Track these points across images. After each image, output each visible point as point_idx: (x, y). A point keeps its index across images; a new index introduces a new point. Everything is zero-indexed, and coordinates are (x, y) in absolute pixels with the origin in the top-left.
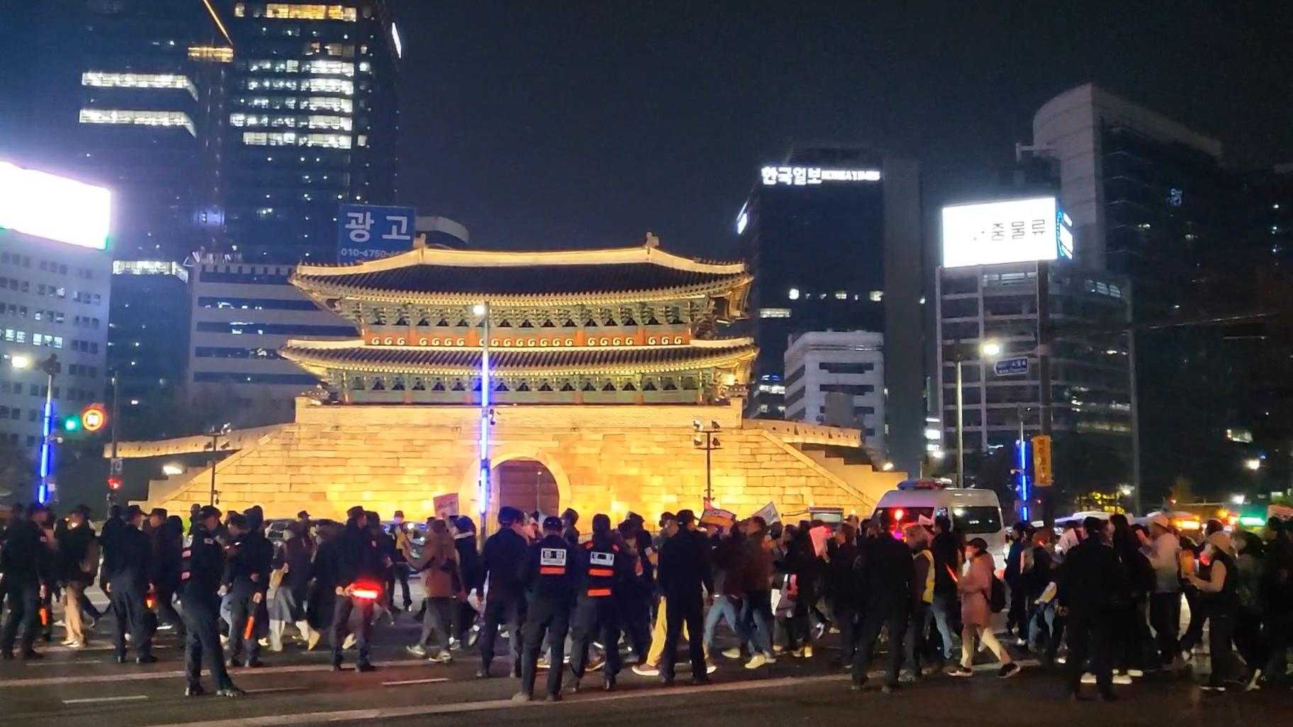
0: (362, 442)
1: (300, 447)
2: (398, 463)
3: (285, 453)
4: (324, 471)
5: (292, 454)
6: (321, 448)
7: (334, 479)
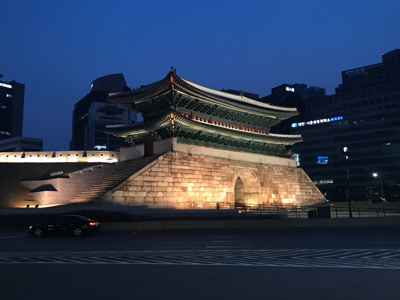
0: (199, 163)
1: (176, 163)
2: (212, 174)
3: (170, 166)
4: (186, 176)
5: (173, 167)
6: (184, 164)
7: (190, 180)
